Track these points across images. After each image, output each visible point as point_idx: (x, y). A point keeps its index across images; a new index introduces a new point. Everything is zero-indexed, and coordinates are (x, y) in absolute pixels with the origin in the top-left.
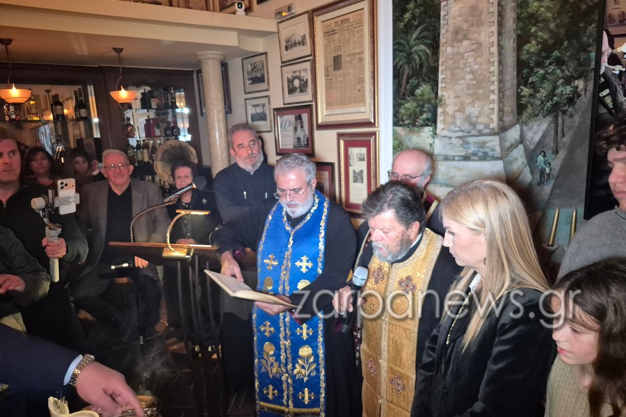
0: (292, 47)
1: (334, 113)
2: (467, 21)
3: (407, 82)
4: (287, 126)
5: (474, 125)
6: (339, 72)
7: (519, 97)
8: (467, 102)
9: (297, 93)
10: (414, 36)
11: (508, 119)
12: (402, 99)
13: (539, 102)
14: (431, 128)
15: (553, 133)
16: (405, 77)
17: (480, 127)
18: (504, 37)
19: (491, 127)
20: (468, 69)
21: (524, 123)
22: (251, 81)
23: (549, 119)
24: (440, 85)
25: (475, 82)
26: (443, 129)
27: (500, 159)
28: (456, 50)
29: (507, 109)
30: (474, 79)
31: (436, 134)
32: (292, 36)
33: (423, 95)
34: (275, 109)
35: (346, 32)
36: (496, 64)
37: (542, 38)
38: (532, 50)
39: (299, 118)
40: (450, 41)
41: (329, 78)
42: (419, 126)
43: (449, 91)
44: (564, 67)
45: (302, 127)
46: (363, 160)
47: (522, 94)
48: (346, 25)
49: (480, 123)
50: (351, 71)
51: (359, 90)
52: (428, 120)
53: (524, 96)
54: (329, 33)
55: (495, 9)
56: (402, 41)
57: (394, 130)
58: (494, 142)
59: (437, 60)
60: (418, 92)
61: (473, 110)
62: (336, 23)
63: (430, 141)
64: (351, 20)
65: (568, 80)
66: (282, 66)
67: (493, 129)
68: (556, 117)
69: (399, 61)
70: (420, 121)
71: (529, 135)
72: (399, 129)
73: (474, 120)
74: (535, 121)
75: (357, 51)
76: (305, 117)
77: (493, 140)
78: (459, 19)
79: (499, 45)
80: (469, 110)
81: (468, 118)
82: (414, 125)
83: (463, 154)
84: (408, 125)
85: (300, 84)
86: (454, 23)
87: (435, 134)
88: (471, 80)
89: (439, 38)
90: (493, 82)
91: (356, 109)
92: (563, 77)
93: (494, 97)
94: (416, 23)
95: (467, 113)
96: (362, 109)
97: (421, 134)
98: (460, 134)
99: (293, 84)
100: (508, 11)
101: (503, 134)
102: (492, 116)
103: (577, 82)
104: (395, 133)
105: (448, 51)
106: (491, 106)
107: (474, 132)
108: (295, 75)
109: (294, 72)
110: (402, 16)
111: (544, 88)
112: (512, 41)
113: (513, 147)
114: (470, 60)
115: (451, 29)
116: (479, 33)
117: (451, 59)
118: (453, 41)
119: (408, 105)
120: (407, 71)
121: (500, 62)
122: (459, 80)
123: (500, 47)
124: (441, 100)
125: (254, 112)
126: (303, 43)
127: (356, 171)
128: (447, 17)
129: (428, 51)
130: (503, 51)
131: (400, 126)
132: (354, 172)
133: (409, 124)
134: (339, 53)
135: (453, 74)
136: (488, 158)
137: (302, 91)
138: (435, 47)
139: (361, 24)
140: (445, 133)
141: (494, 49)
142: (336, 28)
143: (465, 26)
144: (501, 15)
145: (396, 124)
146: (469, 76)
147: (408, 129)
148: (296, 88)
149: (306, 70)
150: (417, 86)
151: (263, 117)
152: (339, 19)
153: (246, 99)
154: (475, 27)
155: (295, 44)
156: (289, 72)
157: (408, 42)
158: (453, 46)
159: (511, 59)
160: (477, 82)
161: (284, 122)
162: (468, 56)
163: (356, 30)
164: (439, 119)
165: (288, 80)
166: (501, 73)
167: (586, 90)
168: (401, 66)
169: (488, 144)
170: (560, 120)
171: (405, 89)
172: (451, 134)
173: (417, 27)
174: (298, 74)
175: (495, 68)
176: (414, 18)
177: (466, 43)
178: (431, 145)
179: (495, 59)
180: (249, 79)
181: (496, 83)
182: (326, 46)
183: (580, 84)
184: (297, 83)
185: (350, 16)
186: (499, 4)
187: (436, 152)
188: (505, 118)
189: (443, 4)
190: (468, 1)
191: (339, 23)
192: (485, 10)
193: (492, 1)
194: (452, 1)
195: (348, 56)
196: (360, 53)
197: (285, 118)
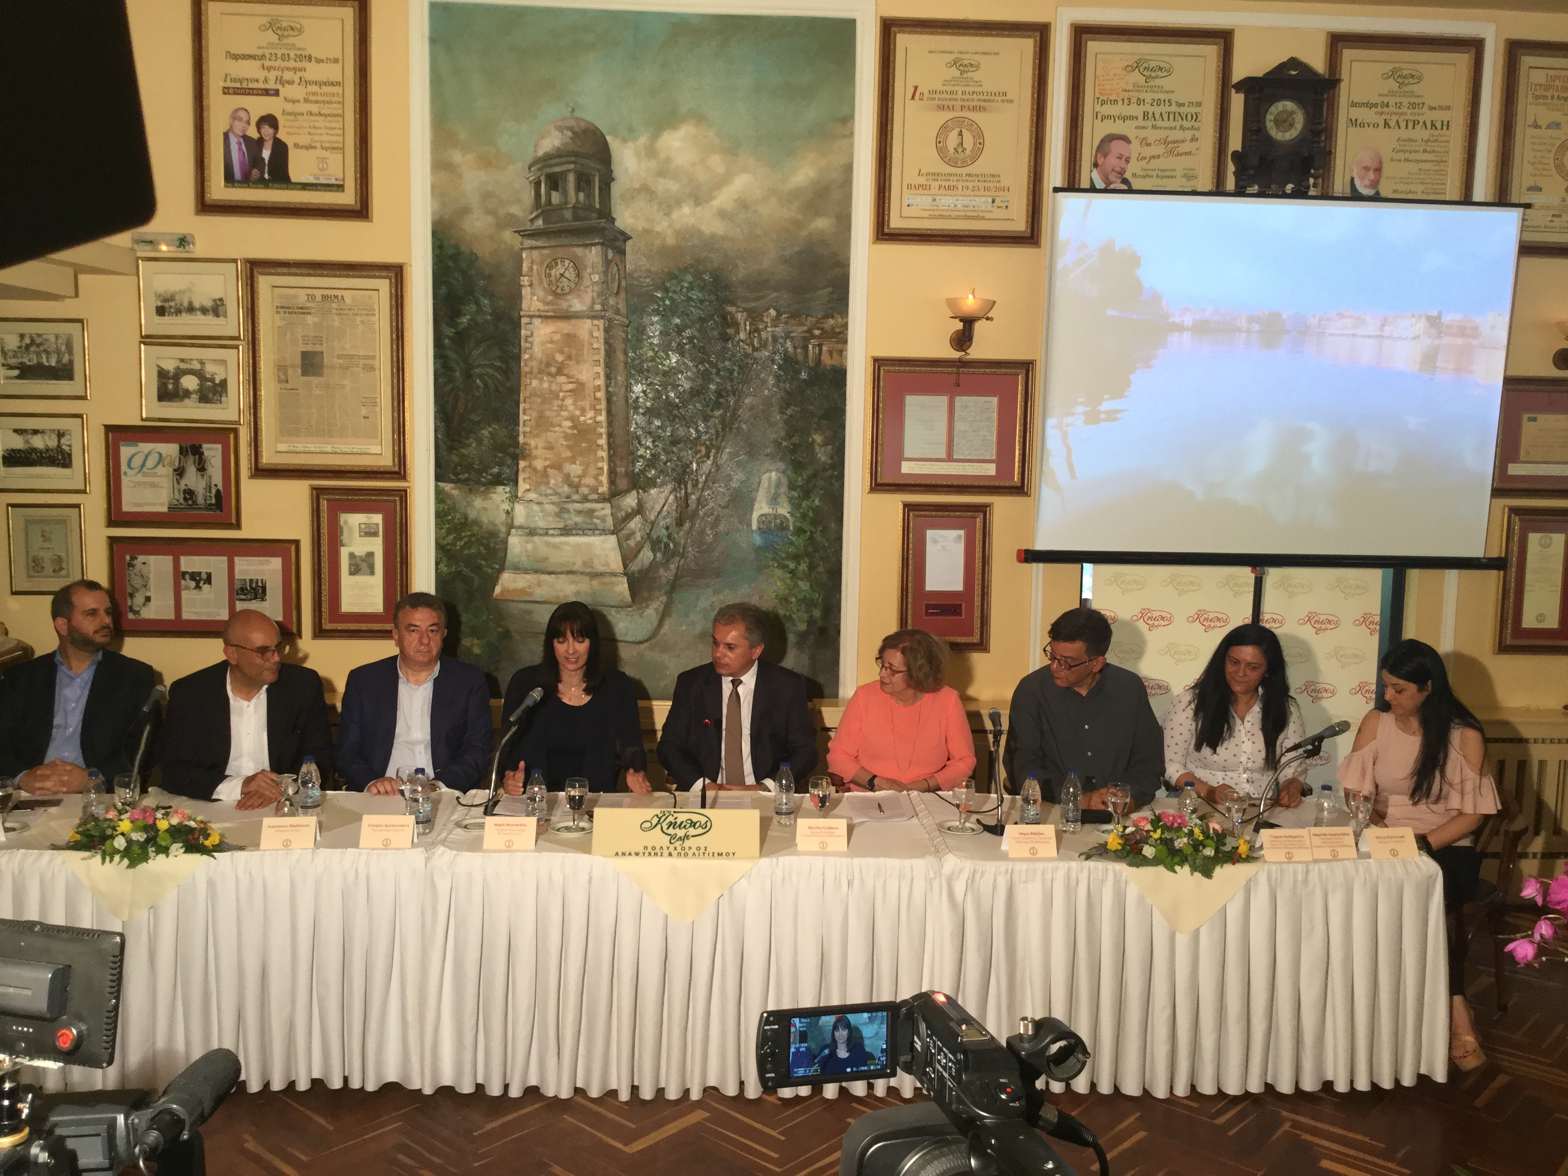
0: (178, 312)
1: (300, 449)
2: (561, 351)
3: (464, 417)
4: (149, 465)
5: (575, 487)
6: (315, 380)
7: (635, 457)
8: (563, 455)
9: (192, 402)
10: (476, 352)
11: (623, 483)
12: (454, 441)
14: (508, 489)
16: (460, 408)
17: (584, 490)
18: (613, 381)
19: (600, 491)
20: (564, 414)
21: (643, 489)
23: (670, 486)
24: (521, 429)
25: (575, 432)
26: (528, 490)
27: (613, 533)
28: (545, 385)
29: (618, 469)
30: (573, 428)
31: (517, 497)
32: (181, 292)
33: (493, 439)
34: (110, 427)
35: (335, 318)
36: (604, 413)
38: (648, 403)
39: (192, 451)
40: (536, 372)
41: (289, 386)
42: (484, 485)
43: (535, 439)
45: (202, 468)
46: (375, 534)
47: (638, 453)
48: (334, 305)
49: (584, 486)
50: (345, 382)
51: (366, 417)
52: (502, 475)
53: (640, 457)
54: (289, 310)
55: (600, 345)
56: (452, 355)
57: (437, 486)
58: (605, 510)
59: (518, 394)
60: (485, 433)
61: (575, 469)
62: (310, 297)
63: (506, 506)
64: (348, 301)
66: (140, 343)
67: (602, 494)
68: (678, 484)
69: (447, 383)
70: (487, 477)
71: (648, 504)
72: (447, 487)
73: (575, 481)
74: (655, 487)
75: (362, 353)
77: (602, 509)
78: (550, 346)
79: (607, 392)
80: (568, 467)
81: (567, 478)
82: (479, 483)
83: (561, 525)
84: (465, 482)
85: (201, 386)
86: (543, 350)
87: (514, 498)
88: (570, 428)
89: (519, 364)
90: (602, 434)
91: (358, 448)
93: (603, 454)
94: (478, 334)
95: (565, 470)
96: (374, 449)
97: (494, 496)
98: (555, 499)
99: (176, 383)
100: (618, 352)
101: (615, 501)
102: (601, 478)
104: (439, 493)
105: (533, 385)
106: (599, 465)
107: (575, 497)
108: (183, 366)
109: (182, 360)
110: (450, 317)
113: (629, 517)
114: (568, 402)
115: (539, 356)
116: (580, 370)
117: (539, 396)
118: (541, 372)
119: (464, 451)
120: (461, 401)
121: (609, 412)
122: (553, 426)
123: (609, 392)
124: (524, 450)
126: (214, 311)
127: (357, 554)
128: (530, 339)
129: (501, 379)
131: (452, 481)
132: (352, 555)
133: (468, 479)
134: (318, 348)
136: (597, 532)
137: (205, 400)
139: (370, 312)
140: (532, 496)
141: (601, 395)
142: (308, 305)
143: (559, 358)
145: (439, 478)
146: (568, 424)
147: (466, 488)
148: (187, 393)
149: (223, 362)
150: (482, 425)
152: (318, 293)
154: (574, 362)
155: (191, 309)
156: (169, 358)
157: (465, 360)
158: (541, 380)
160: (578, 431)
161: (140, 457)
162: (565, 397)
163: (359, 318)
164: (522, 476)
165: (162, 374)
166: (610, 423)
168: (452, 391)
169: (596, 513)
170: (682, 487)
171: (460, 426)
172: (541, 499)
173: (480, 340)
174: (196, 366)
175: (602, 418)
176: (475, 326)
177: (562, 379)
178: (508, 513)
179: (603, 406)
181: (605, 437)
182: (283, 331)
184: (190, 383)
185: (348, 295)
186: (607, 342)
187: (517, 523)
188: (618, 481)
189: (524, 321)
190: (565, 327)
191: (319, 298)
192: (586, 344)
193: (596, 334)
194: (540, 320)
195: (339, 357)
196: (367, 357)
197: (145, 447)
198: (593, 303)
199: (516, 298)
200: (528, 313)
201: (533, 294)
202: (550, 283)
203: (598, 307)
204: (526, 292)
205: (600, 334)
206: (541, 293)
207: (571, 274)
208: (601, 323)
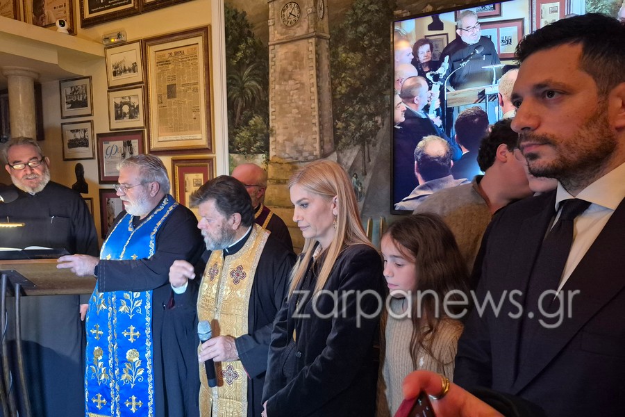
0: (121, 73)
1: (168, 139)
2: (291, 64)
3: (241, 113)
4: (113, 152)
5: (300, 152)
6: (173, 100)
7: (335, 129)
8: (294, 132)
9: (127, 119)
10: (246, 73)
11: (328, 147)
12: (237, 128)
13: (350, 134)
14: (264, 156)
15: (361, 159)
16: (239, 108)
17: (306, 154)
18: (321, 79)
19: (315, 154)
20: (294, 105)
21: (341, 151)
22: (70, 105)
23: (358, 147)
24: (270, 117)
25: (300, 116)
26: (275, 156)
28: (283, 88)
29: (326, 139)
30: (299, 113)
31: (269, 160)
32: (121, 62)
33: (256, 125)
34: (99, 135)
35: (181, 64)
36: (316, 101)
37: (350, 82)
38: (343, 91)
39: (128, 144)
40: (277, 80)
41: (162, 105)
42: (253, 154)
43: (279, 123)
44: (367, 106)
47: (337, 127)
48: (180, 57)
49: (305, 151)
50: (186, 100)
51: (195, 118)
52: (261, 147)
53: (339, 129)
54: (162, 63)
55: (313, 56)
56: (236, 77)
57: (230, 156)
59: (268, 96)
60: (252, 122)
61: (300, 140)
62: (171, 54)
64: (186, 53)
65: (371, 116)
66: (108, 91)
67: (316, 156)
68: (364, 145)
69: (233, 94)
70: (254, 149)
71: (344, 160)
72: (235, 156)
73: (300, 148)
74: (348, 149)
75: (192, 82)
76: (135, 143)
78: (284, 61)
79: (318, 86)
80: (296, 139)
81: (296, 146)
82: (249, 152)
84: (242, 153)
85: (130, 109)
86: (281, 65)
88: (297, 113)
89: (268, 77)
90: (314, 116)
91: (191, 136)
92: (366, 114)
93: (316, 129)
94: (247, 62)
95: (295, 142)
96: (199, 136)
97: (256, 160)
98: (290, 160)
99: (121, 110)
100: (324, 59)
102: (315, 145)
103: (376, 118)
104: (230, 160)
105: (276, 88)
106: (314, 136)
107: (301, 159)
108: (123, 101)
109: (123, 98)
110: (234, 54)
111: (353, 122)
112: (327, 83)
114: (295, 97)
115: (278, 69)
116: (302, 75)
117: (279, 95)
118: (280, 79)
119: (242, 134)
120: (240, 104)
121: (319, 100)
122: (287, 113)
123: (319, 87)
124: (272, 130)
125: (73, 138)
126: (134, 69)
128: (274, 59)
129: (259, 87)
130: (321, 91)
131: (236, 153)
133: (244, 151)
134: (173, 82)
135: (281, 108)
137: (131, 117)
138: (265, 84)
139: (195, 57)
140: (277, 159)
141: (314, 89)
142: (169, 59)
143: (290, 68)
144: (318, 61)
145: (231, 151)
146: (295, 111)
147: (244, 156)
148: (125, 114)
149: (137, 96)
150: (251, 117)
151: (84, 143)
152: (173, 51)
153: (62, 124)
154: (298, 70)
155: (125, 71)
156: (117, 97)
157: (241, 78)
158: (280, 84)
159: (327, 98)
161: (110, 149)
162: (293, 94)
163: (190, 62)
164: (271, 147)
165: (116, 106)
166: (320, 108)
167: (383, 125)
168: (235, 98)
170: (366, 147)
171: (240, 119)
172: (282, 161)
173: (248, 65)
174: (128, 100)
175: (315, 105)
176: (245, 57)
177: (291, 82)
179: (315, 97)
180: (68, 103)
181: (317, 117)
182: (159, 76)
183: (379, 119)
184: (126, 109)
185: (185, 49)
186: (316, 53)
187: (269, 177)
188: (325, 147)
189: (271, 48)
190: (292, 47)
191: (173, 54)
192: (305, 56)
193: (311, 48)
194: (278, 46)
195: (183, 85)
196: (195, 84)
197: (112, 143)
198: (309, 28)
199: (267, 34)
200: (272, 43)
201: (275, 30)
202: (284, 21)
203: (312, 30)
204: (271, 29)
205: (312, 48)
206: (279, 28)
207: (296, 12)
208: (313, 40)
